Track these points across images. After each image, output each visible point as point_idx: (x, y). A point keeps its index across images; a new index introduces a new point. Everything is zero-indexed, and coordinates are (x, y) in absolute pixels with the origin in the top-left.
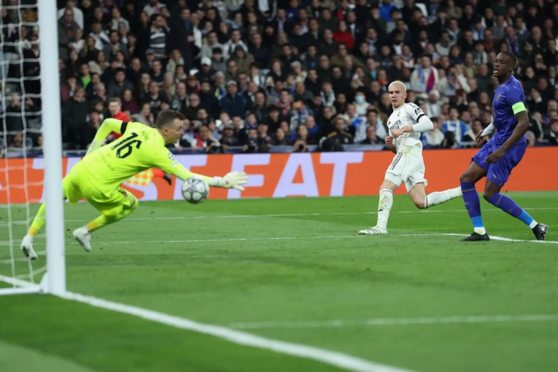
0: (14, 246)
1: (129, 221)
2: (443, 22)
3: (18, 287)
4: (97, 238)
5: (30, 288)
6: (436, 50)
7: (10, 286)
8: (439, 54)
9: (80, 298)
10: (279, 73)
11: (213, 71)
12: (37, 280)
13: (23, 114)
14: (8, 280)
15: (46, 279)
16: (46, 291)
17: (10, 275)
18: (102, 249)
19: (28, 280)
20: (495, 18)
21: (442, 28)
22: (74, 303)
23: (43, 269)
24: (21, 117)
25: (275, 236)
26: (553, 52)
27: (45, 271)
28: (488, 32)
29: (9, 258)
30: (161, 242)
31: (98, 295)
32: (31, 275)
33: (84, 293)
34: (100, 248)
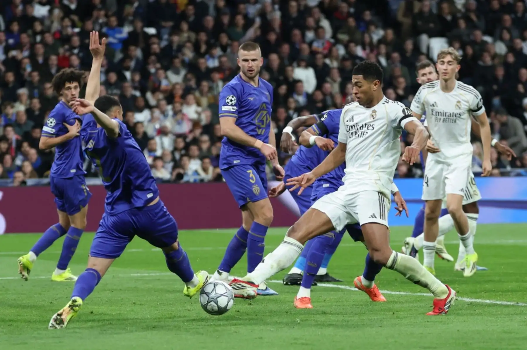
2: (175, 47)
6: (166, 77)
8: (169, 81)
20: (229, 42)
21: (173, 53)
26: (291, 80)
28: (224, 59)
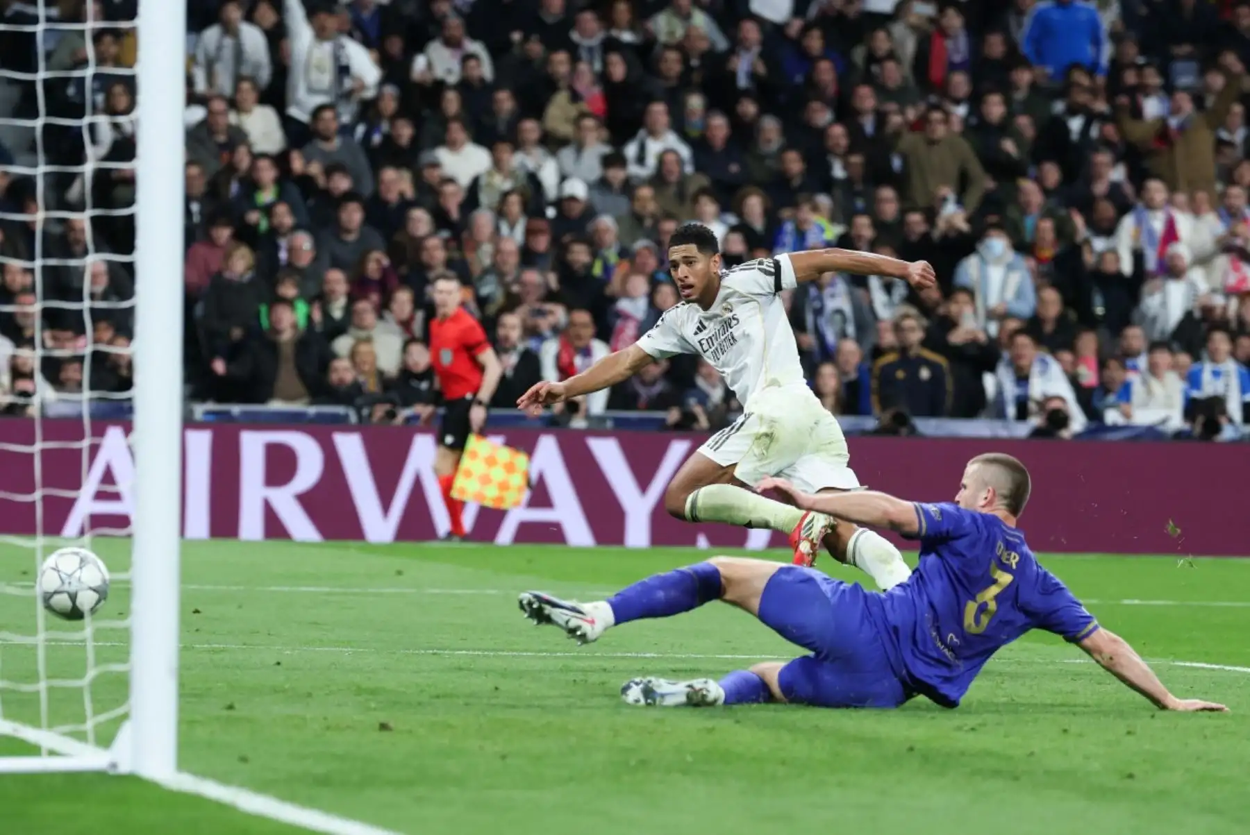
0: (47, 648)
1: (355, 594)
3: (52, 753)
4: (269, 634)
5: (86, 758)
7: (32, 750)
9: (212, 790)
10: (758, 223)
11: (590, 213)
12: (105, 739)
13: (86, 304)
14: (29, 734)
15: (126, 734)
16: (124, 768)
17: (35, 722)
18: (278, 664)
19: (80, 736)
22: (197, 800)
23: (120, 711)
24: (80, 312)
25: (734, 650)
27: (125, 717)
29: (33, 677)
30: (434, 654)
31: (262, 786)
32: (89, 725)
33: (224, 779)
34: (275, 661)
